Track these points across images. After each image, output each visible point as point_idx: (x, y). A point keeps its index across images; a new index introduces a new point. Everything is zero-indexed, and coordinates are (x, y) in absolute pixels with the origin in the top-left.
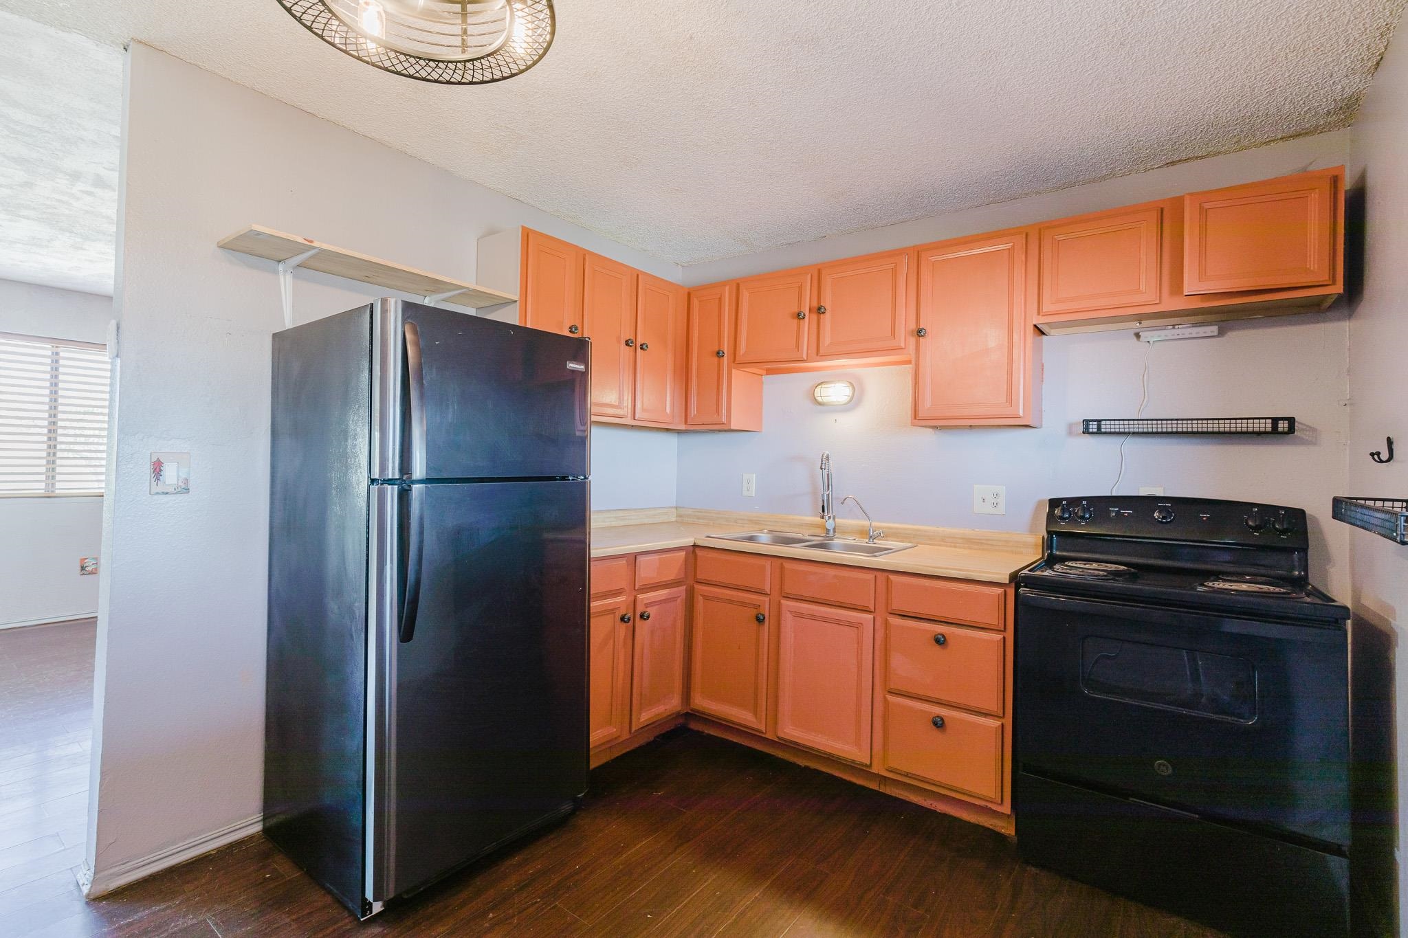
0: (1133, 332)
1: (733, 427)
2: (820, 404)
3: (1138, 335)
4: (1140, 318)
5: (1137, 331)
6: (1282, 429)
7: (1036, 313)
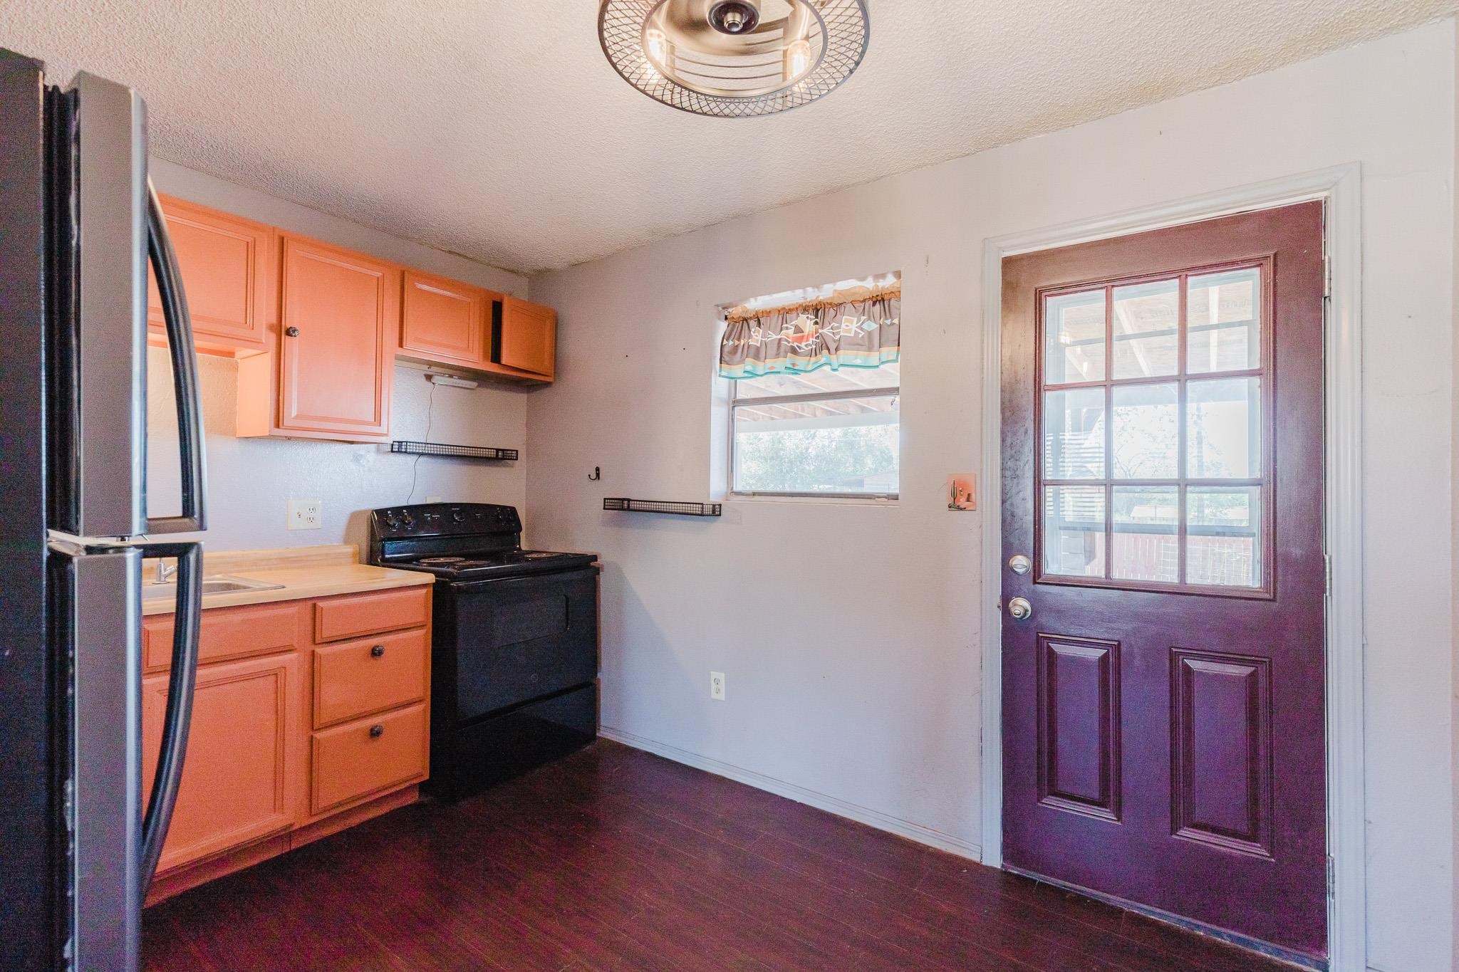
0: (424, 373)
3: (429, 377)
4: (430, 364)
5: (427, 373)
6: (502, 457)
7: (397, 345)
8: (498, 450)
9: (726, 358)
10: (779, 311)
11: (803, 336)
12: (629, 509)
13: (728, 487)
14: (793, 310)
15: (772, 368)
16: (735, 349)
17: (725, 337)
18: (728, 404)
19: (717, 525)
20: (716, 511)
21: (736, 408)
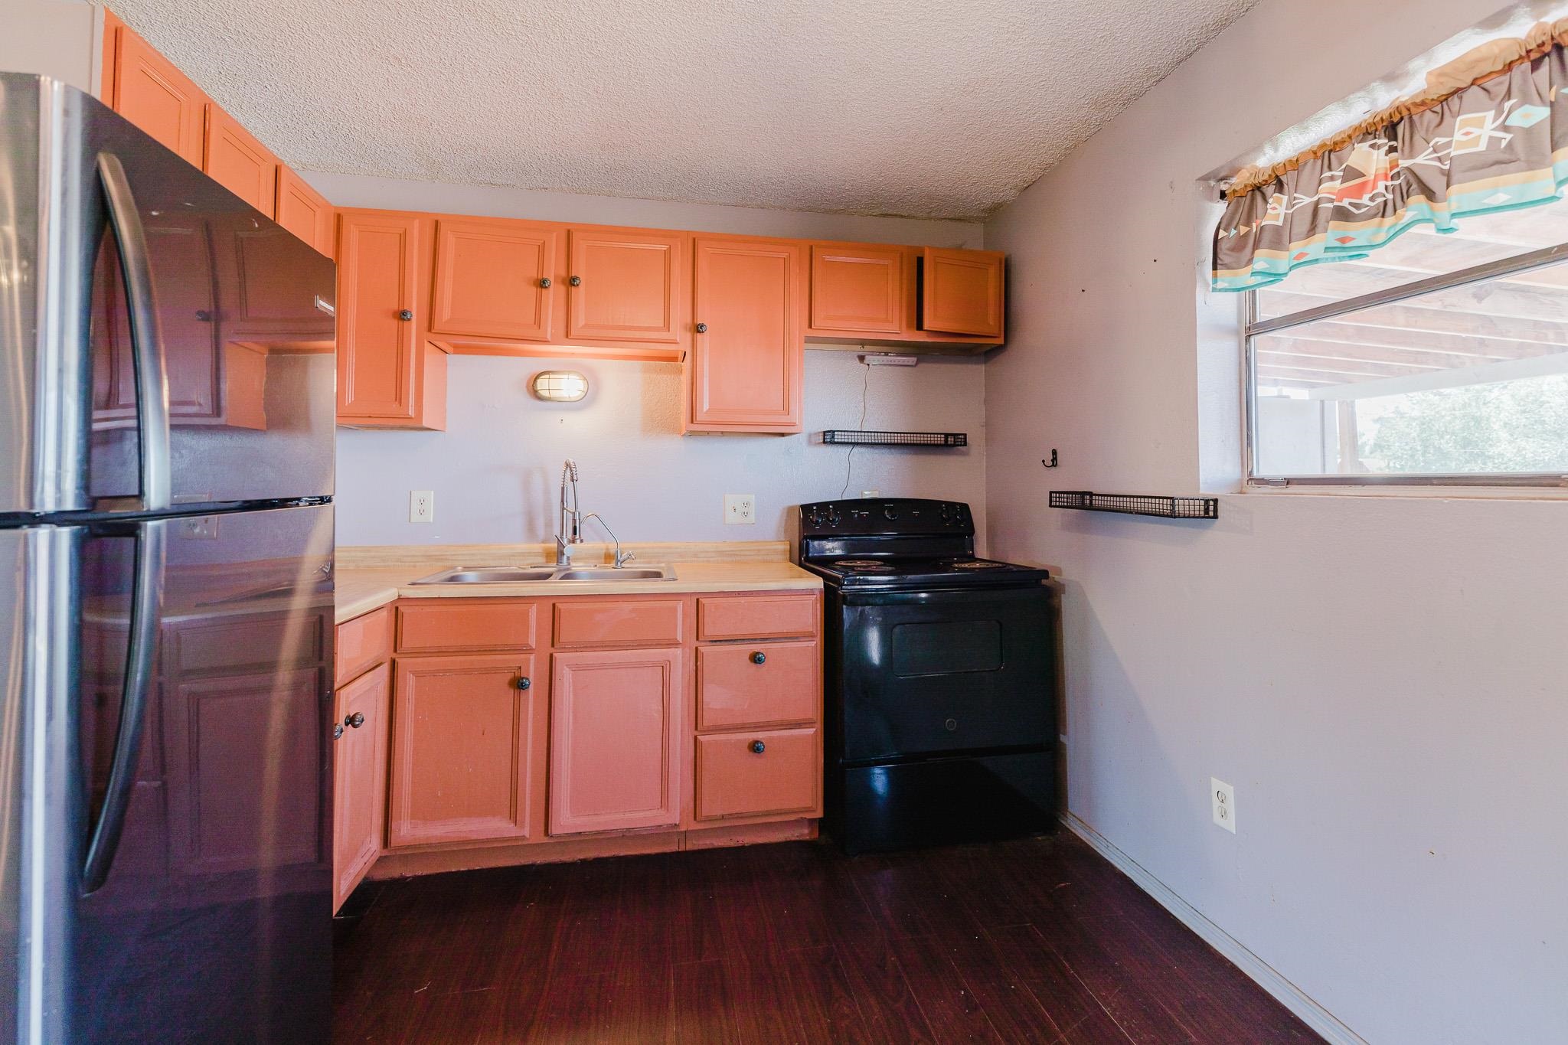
0: (856, 354)
1: (425, 424)
2: (540, 398)
3: (862, 358)
4: (863, 343)
5: (860, 353)
6: (952, 443)
7: (807, 326)
8: (947, 435)
9: (1224, 257)
10: (1315, 153)
11: (1364, 184)
12: (1091, 508)
13: (1242, 471)
14: (1343, 142)
15: (1302, 255)
16: (1240, 244)
17: (1222, 226)
18: (1237, 333)
19: (1213, 534)
20: (1210, 510)
21: (1252, 339)
